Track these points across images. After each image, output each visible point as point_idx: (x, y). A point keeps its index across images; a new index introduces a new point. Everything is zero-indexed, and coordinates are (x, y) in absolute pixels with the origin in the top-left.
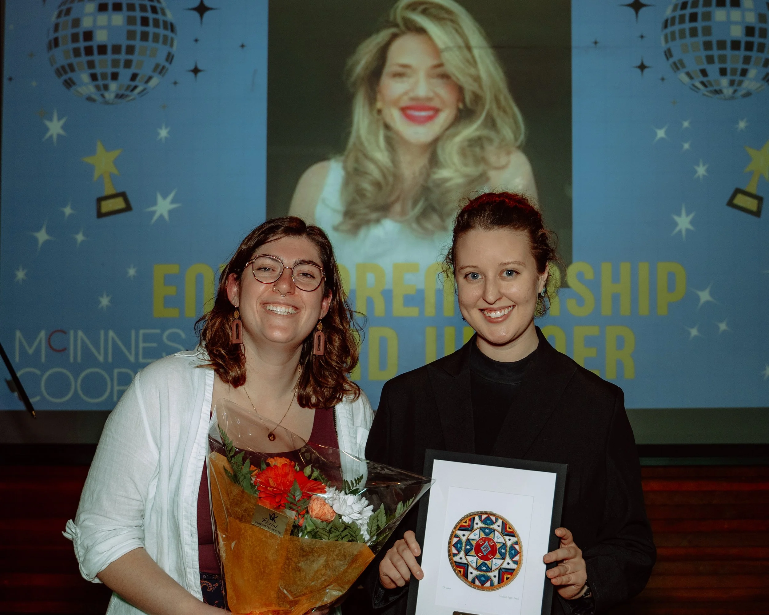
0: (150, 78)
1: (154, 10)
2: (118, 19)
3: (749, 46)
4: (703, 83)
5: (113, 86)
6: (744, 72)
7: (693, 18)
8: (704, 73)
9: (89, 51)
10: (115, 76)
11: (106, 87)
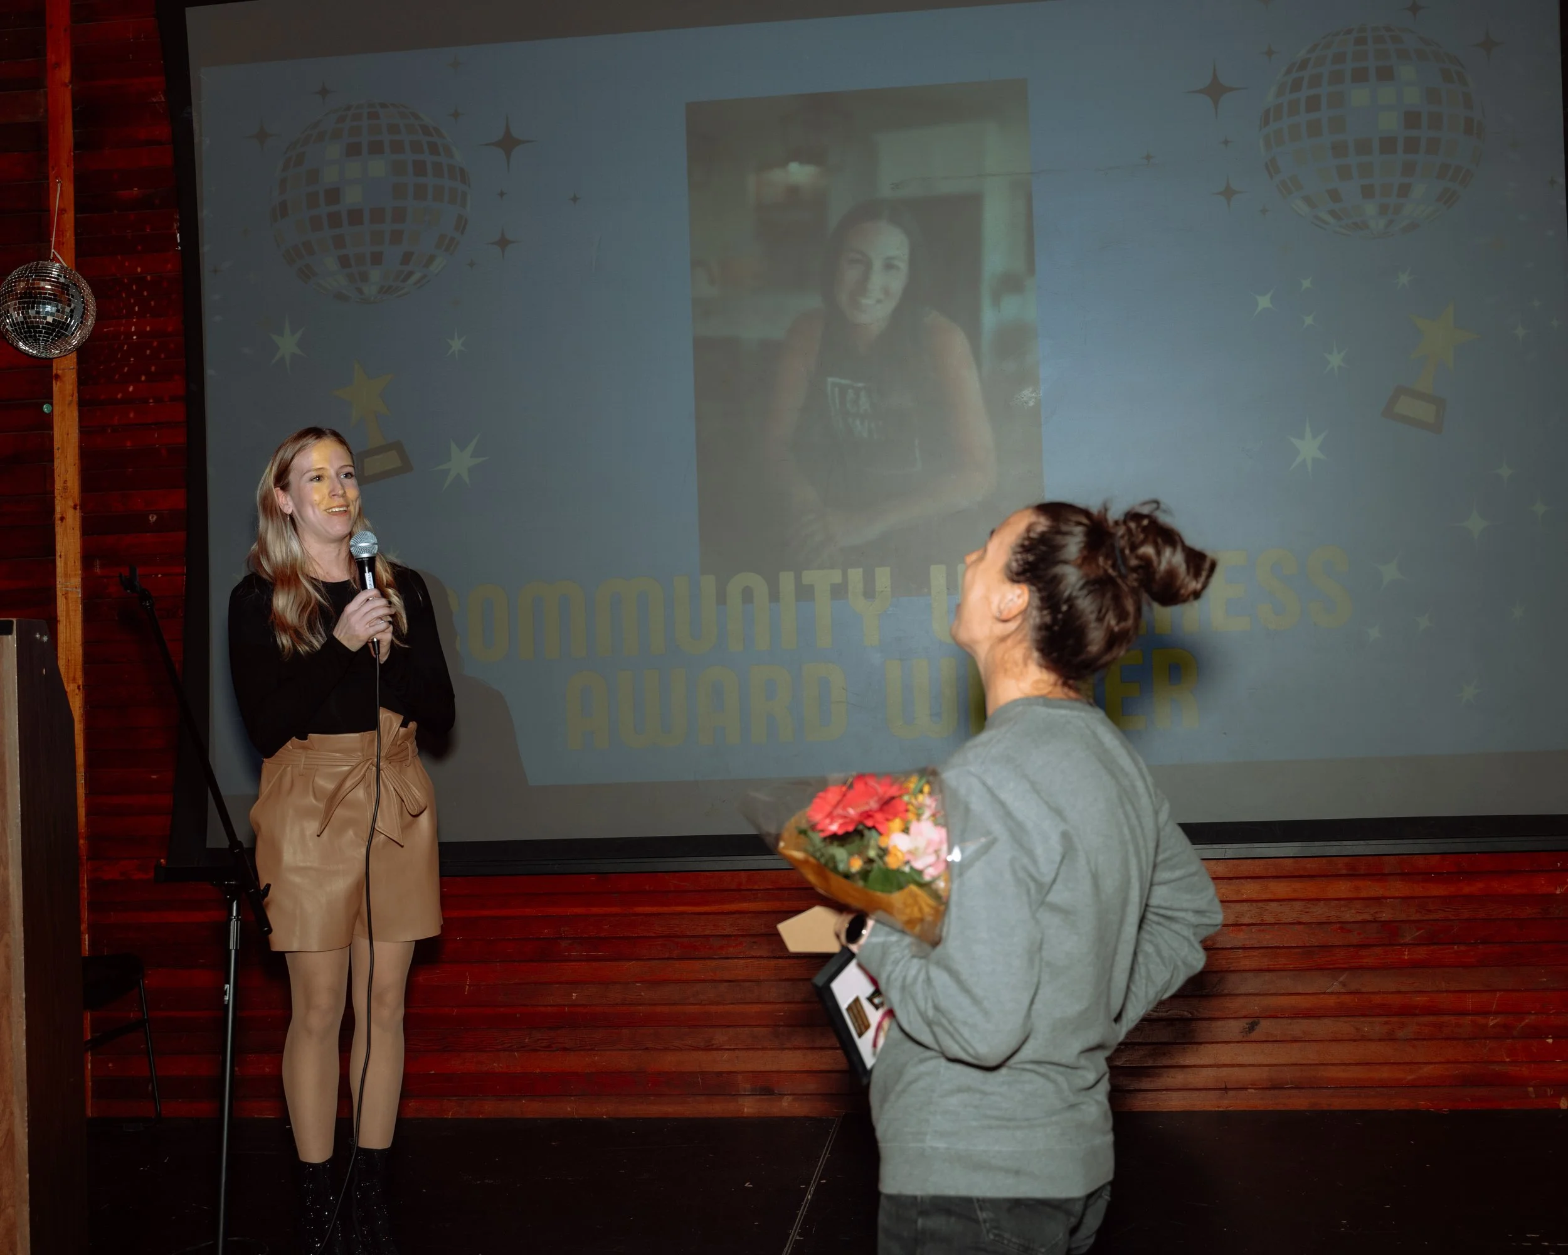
0: (431, 259)
1: (434, 149)
2: (378, 167)
3: (1412, 145)
4: (1333, 213)
5: (375, 274)
6: (1404, 191)
7: (1313, 104)
8: (1335, 196)
9: (334, 220)
10: (377, 259)
11: (364, 277)
